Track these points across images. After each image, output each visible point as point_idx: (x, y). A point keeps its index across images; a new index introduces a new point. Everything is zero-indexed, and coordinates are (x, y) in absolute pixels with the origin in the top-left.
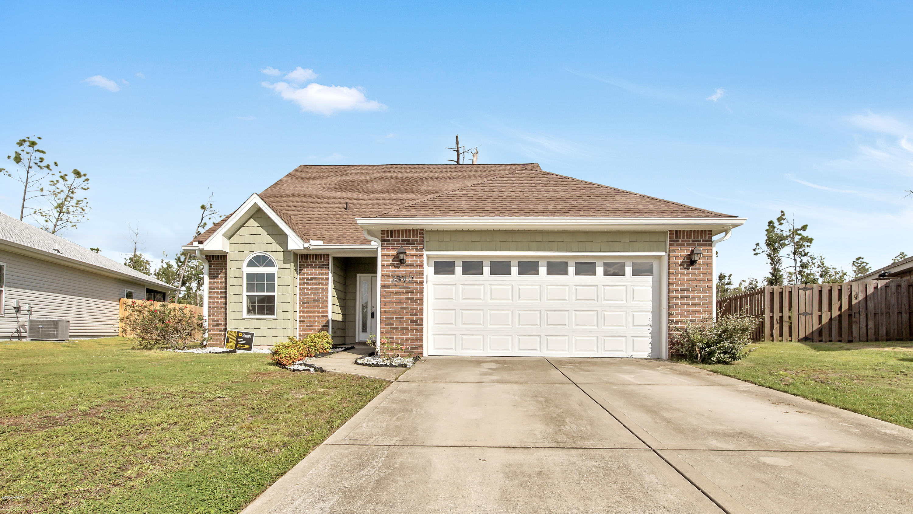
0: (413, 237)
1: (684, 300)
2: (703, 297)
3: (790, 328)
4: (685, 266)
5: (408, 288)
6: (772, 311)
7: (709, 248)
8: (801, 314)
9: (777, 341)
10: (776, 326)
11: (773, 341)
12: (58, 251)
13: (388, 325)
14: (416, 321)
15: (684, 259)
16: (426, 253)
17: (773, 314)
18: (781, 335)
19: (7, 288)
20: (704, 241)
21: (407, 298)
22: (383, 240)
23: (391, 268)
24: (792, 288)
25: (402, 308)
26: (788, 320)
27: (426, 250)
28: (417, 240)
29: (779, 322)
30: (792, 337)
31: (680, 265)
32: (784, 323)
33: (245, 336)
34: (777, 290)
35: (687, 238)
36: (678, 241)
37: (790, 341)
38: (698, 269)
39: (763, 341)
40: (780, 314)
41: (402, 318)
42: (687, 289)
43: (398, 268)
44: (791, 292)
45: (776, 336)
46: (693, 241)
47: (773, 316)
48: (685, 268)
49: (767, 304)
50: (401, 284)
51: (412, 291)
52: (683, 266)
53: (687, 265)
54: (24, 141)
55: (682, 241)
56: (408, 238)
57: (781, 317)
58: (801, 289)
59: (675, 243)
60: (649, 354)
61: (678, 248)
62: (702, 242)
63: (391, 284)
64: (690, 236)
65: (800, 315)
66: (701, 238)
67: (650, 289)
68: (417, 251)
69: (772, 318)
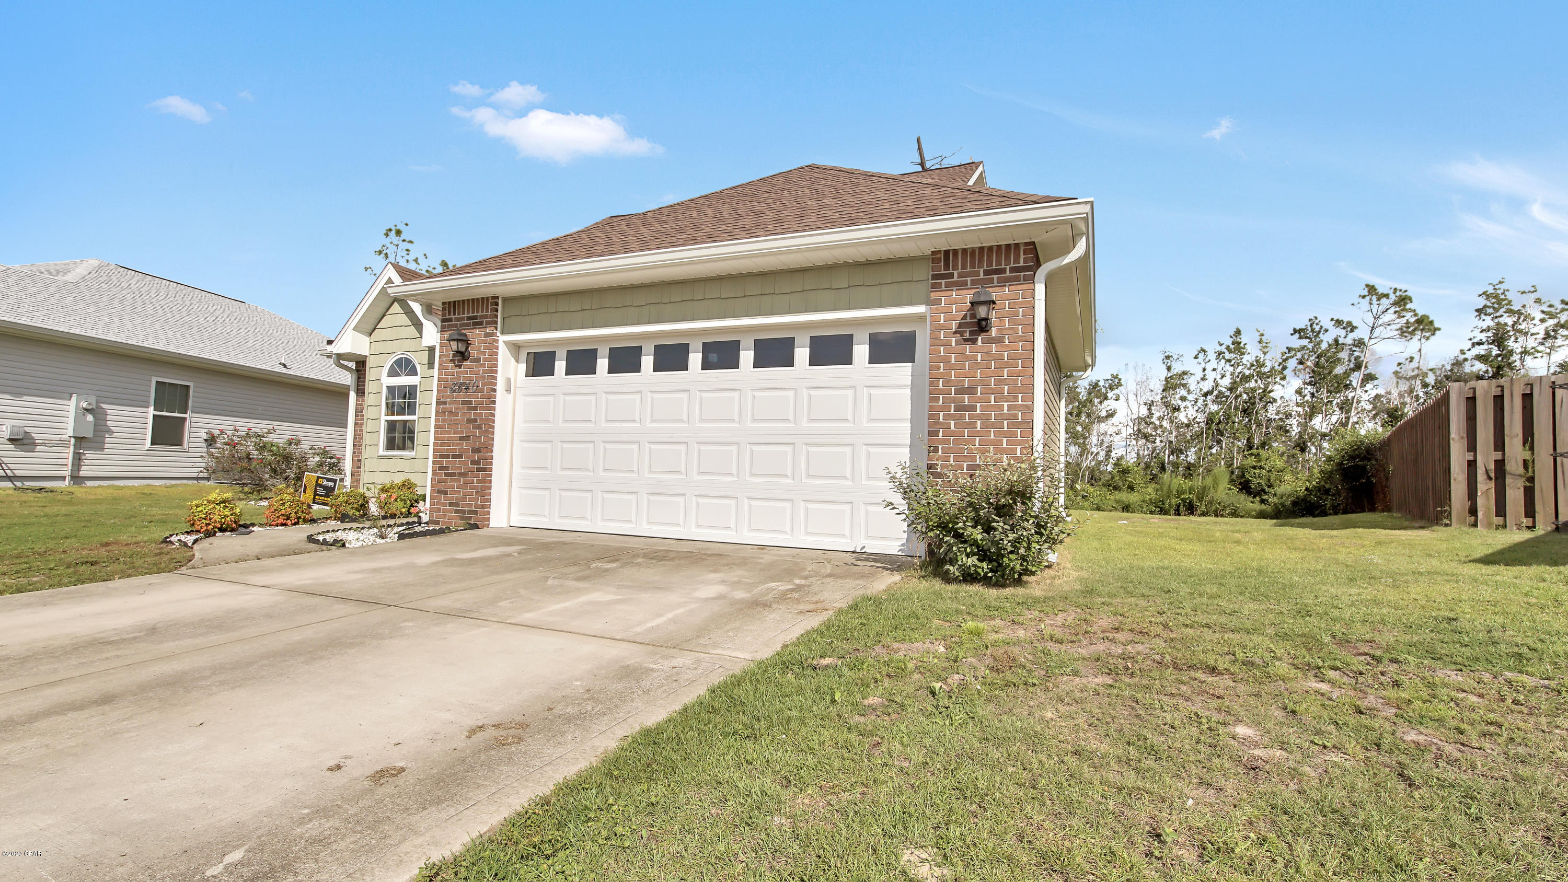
0: (482, 311)
1: (963, 416)
2: (1010, 408)
3: (1529, 494)
4: (967, 335)
5: (470, 402)
6: (1472, 446)
7: (1025, 287)
8: (1562, 455)
9: (1489, 525)
10: (1485, 487)
11: (1475, 525)
12: (285, 366)
13: (441, 468)
14: (478, 463)
15: (965, 317)
16: (502, 338)
17: (1475, 456)
18: (1501, 510)
19: (193, 415)
20: (1013, 270)
21: (469, 421)
22: (443, 321)
23: (451, 368)
24: (1532, 385)
25: (461, 439)
26: (1521, 470)
27: (503, 333)
28: (486, 317)
29: (1492, 475)
30: (1534, 517)
31: (955, 333)
32: (1509, 480)
33: (326, 483)
34: (1486, 393)
35: (973, 266)
36: (951, 276)
37: (1528, 528)
38: (999, 340)
39: (1446, 525)
40: (1498, 455)
41: (460, 457)
42: (971, 391)
43: (460, 367)
44: (1531, 394)
45: (1487, 515)
46: (986, 273)
47: (1475, 461)
48: (966, 340)
49: (1458, 429)
50: (463, 396)
51: (475, 409)
52: (962, 336)
53: (971, 333)
54: (390, 230)
55: (960, 276)
56: (475, 314)
57: (1500, 465)
58: (1561, 387)
59: (943, 281)
60: (903, 545)
61: (949, 293)
62: (1008, 274)
63: (449, 397)
64: (980, 261)
65: (1558, 459)
66: (1008, 262)
67: (908, 391)
68: (486, 335)
69: (1472, 464)
